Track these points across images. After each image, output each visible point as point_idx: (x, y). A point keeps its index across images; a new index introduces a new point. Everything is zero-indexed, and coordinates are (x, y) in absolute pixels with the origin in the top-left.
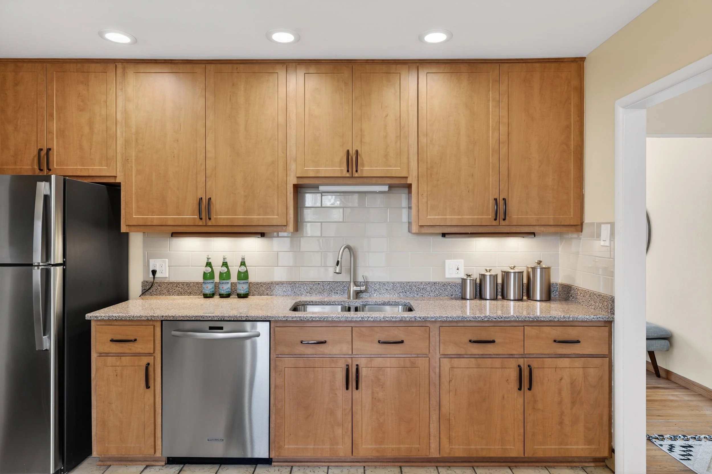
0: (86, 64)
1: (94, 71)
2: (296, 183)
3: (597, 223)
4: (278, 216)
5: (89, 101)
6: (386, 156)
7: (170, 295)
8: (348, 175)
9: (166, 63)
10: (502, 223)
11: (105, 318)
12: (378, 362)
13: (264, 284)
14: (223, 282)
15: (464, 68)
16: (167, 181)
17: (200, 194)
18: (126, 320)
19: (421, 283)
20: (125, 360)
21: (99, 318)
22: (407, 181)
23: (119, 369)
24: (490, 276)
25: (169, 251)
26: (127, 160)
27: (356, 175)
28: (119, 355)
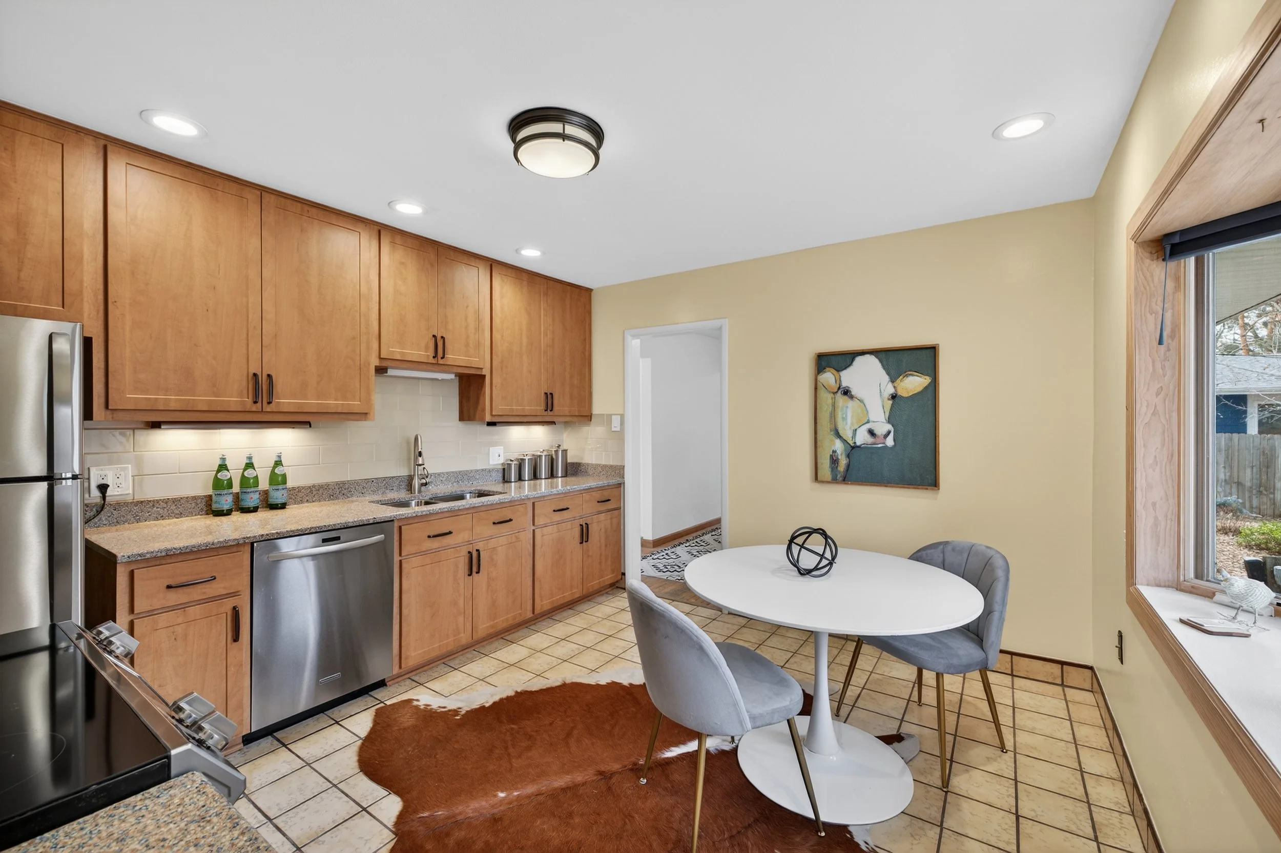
0: (10, 113)
1: (30, 132)
2: (378, 365)
3: (606, 414)
4: (360, 402)
5: (16, 182)
6: (467, 345)
7: (138, 521)
8: (434, 361)
9: (159, 159)
10: (550, 413)
11: (159, 554)
12: (492, 543)
13: (303, 488)
14: (248, 490)
15: (525, 276)
16: (195, 345)
17: (254, 368)
18: (192, 552)
19: (472, 471)
20: (194, 611)
21: (148, 556)
22: (482, 372)
23: (179, 630)
24: (528, 459)
25: (134, 451)
26: (113, 302)
27: (441, 362)
28: (183, 607)
